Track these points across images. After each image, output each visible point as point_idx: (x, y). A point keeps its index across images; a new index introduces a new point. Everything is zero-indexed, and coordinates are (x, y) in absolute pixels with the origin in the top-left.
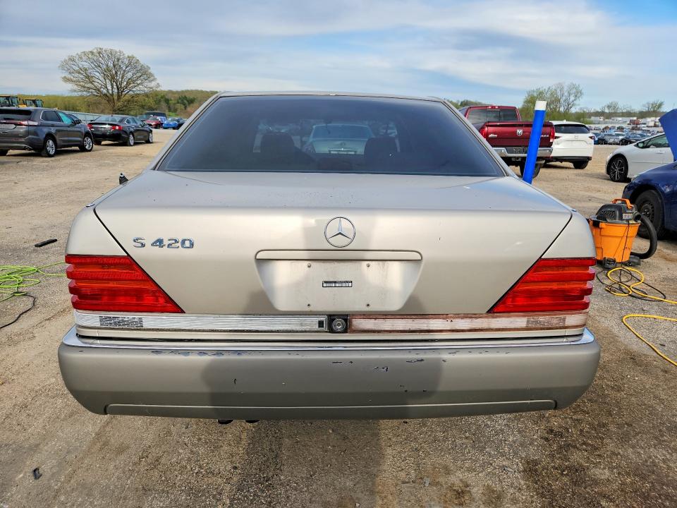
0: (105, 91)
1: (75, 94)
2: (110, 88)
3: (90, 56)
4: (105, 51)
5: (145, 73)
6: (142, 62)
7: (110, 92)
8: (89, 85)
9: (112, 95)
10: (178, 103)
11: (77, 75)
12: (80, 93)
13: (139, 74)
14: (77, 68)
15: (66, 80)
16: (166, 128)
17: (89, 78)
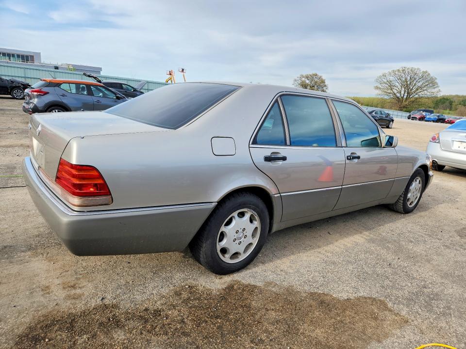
0: (398, 95)
1: (380, 97)
2: (403, 92)
3: (397, 73)
4: (408, 69)
5: (432, 83)
6: (432, 75)
7: (402, 96)
8: (389, 91)
9: (403, 98)
10: (460, 104)
11: (384, 85)
12: (382, 97)
13: (427, 83)
14: (385, 81)
15: (377, 88)
16: (426, 121)
17: (391, 87)
